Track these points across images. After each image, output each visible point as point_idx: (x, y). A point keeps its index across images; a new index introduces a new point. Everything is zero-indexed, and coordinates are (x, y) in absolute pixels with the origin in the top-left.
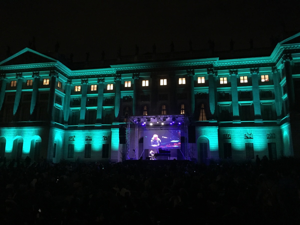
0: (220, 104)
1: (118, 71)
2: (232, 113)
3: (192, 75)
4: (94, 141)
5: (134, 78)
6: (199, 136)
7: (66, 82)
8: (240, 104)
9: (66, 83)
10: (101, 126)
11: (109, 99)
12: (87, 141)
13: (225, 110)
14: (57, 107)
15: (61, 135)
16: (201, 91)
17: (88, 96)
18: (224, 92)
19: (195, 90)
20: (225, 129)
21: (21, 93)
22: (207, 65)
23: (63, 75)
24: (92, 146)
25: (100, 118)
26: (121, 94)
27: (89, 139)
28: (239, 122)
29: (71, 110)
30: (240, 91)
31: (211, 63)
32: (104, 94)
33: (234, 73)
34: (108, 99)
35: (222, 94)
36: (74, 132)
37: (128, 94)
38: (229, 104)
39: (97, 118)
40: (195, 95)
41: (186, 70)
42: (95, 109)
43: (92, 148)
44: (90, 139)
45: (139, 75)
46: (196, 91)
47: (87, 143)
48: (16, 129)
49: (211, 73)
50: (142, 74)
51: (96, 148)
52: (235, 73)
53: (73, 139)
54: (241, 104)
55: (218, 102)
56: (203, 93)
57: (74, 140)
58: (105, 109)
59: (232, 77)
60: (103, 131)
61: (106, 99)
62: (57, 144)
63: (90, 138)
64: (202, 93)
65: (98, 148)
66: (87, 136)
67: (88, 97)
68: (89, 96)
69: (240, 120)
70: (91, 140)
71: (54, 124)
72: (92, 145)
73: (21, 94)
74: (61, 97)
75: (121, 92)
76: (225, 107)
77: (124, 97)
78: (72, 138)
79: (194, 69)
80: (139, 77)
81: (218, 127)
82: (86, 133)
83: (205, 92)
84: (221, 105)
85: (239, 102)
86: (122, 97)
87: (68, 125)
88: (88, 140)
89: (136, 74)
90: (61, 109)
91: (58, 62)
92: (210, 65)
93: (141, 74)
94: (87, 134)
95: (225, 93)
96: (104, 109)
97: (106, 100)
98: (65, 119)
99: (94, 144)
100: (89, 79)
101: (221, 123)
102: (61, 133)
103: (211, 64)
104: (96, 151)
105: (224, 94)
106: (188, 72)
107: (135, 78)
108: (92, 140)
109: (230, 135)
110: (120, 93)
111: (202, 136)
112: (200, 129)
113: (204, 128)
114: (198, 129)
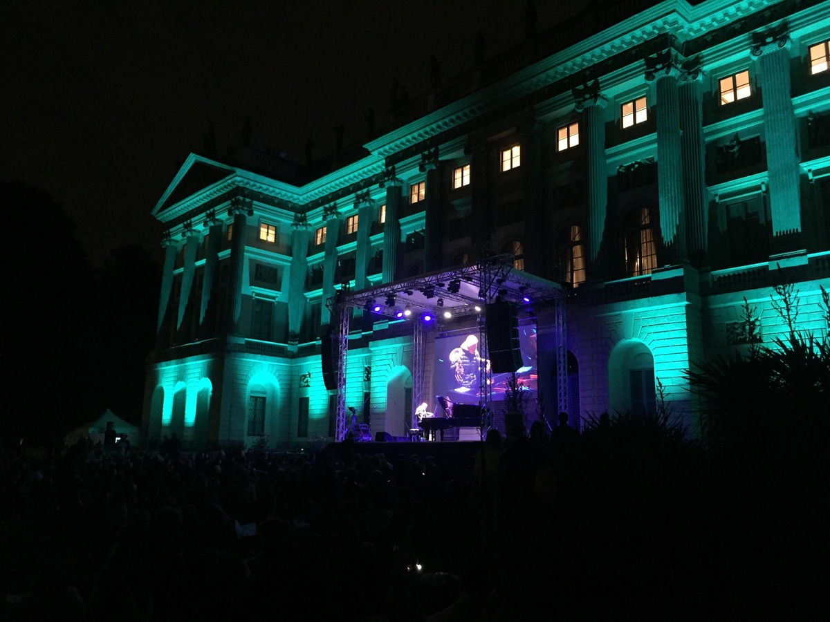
0: (721, 192)
1: (388, 157)
2: (769, 224)
3: (592, 104)
4: (347, 385)
5: (426, 167)
6: (614, 343)
7: (292, 222)
8: (810, 176)
9: (292, 225)
10: (359, 339)
13: (744, 218)
14: (257, 294)
15: (277, 374)
16: (632, 157)
17: (340, 252)
18: (736, 136)
19: (608, 161)
20: (732, 300)
21: (193, 272)
22: (646, 42)
23: (274, 205)
24: (310, 403)
25: (360, 313)
26: (402, 228)
28: (799, 260)
29: (308, 300)
30: (810, 112)
31: (656, 32)
32: (372, 238)
33: (769, 40)
34: (380, 251)
35: (728, 147)
36: (308, 363)
37: (417, 227)
38: (758, 188)
39: (355, 313)
40: (610, 179)
41: (570, 92)
45: (436, 154)
46: (615, 162)
48: (177, 364)
49: (661, 72)
50: (445, 148)
52: (774, 41)
53: (307, 382)
54: (815, 173)
55: (709, 188)
56: (640, 164)
57: (308, 386)
58: (374, 283)
59: (763, 60)
60: (363, 353)
61: (374, 253)
62: (267, 400)
64: (636, 166)
67: (339, 254)
68: (343, 251)
69: (804, 251)
71: (244, 343)
73: (193, 275)
74: (275, 267)
75: (402, 221)
76: (744, 204)
77: (408, 235)
78: (305, 380)
79: (596, 77)
80: (440, 159)
81: (684, 295)
83: (647, 159)
84: (723, 196)
85: (802, 165)
86: (404, 239)
87: (299, 343)
89: (429, 152)
90: (277, 299)
91: (239, 171)
92: (655, 38)
93: (442, 150)
95: (739, 142)
96: (372, 284)
98: (291, 328)
99: (347, 395)
100: (338, 201)
101: (720, 278)
102: (275, 369)
103: (660, 36)
105: (736, 148)
106: (578, 94)
107: (428, 168)
109: (757, 323)
110: (399, 225)
111: (625, 342)
112: (618, 313)
113: (632, 308)
114: (610, 312)
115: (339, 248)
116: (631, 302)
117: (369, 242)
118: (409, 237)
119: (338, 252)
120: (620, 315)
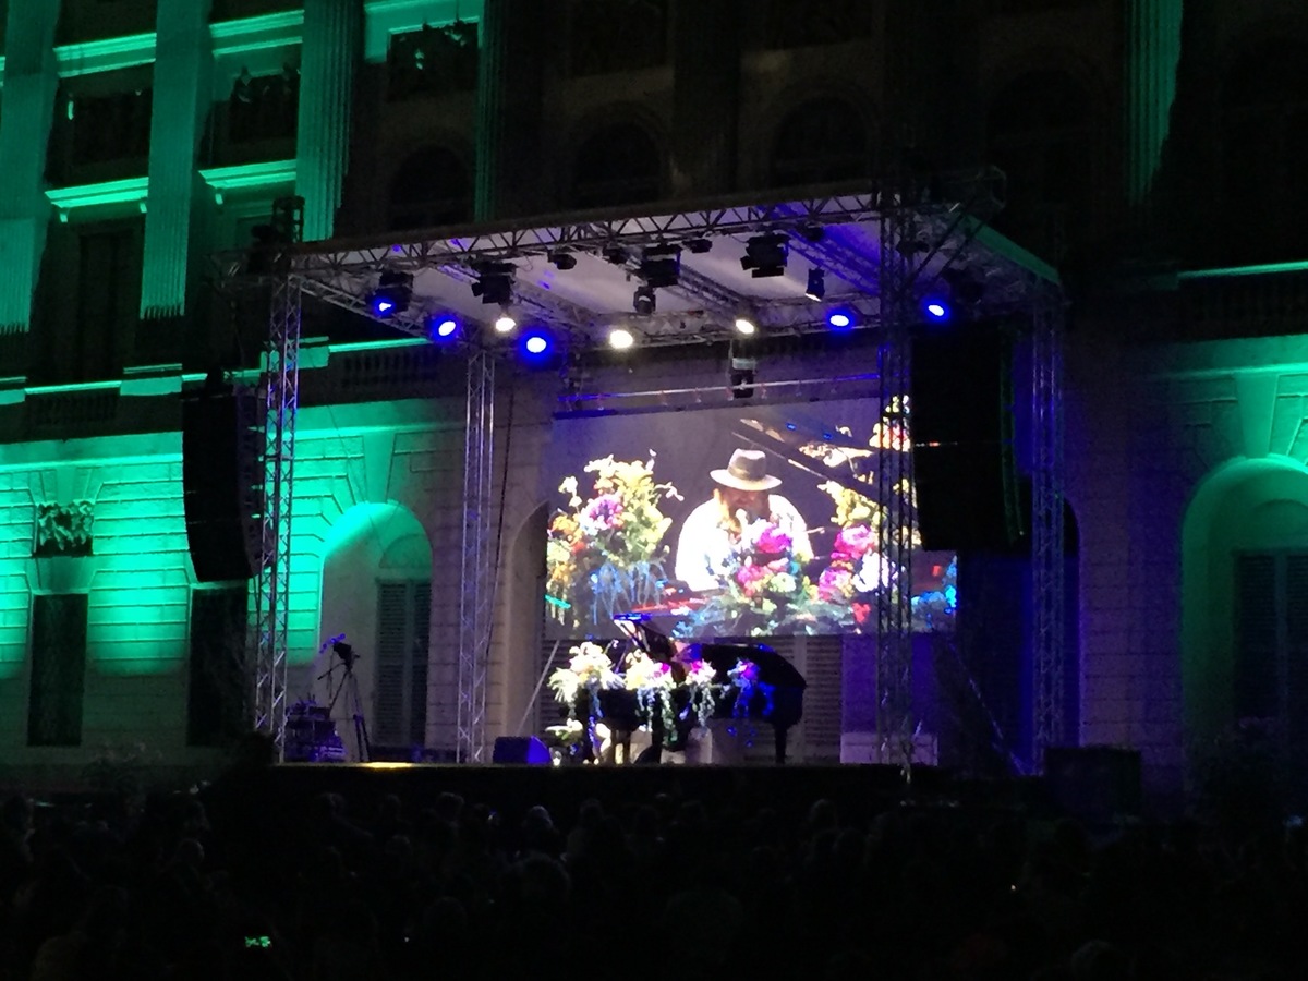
4: (117, 564)
11: (266, 79)
12: (44, 562)
17: (71, 64)
24: (92, 617)
25: (172, 302)
26: (373, 9)
27: (65, 538)
32: (221, 29)
34: (254, 81)
39: (145, 303)
42: (135, 203)
43: (92, 635)
44: (78, 540)
47: (51, 585)
51: (128, 635)
58: (230, 196)
61: (239, 84)
63: (80, 527)
65: (146, 634)
66: (45, 510)
67: (65, 74)
68: (82, 63)
70: (84, 548)
72: (91, 603)
77: (396, 38)
82: (36, 479)
86: (377, 50)
88: (58, 553)
94: (45, 481)
96: (219, 199)
97: (234, 97)
99: (116, 598)
104: (129, 668)
108: (97, 547)
111: (1242, 464)
112: (1224, 372)
113: (1276, 362)
114: (1197, 367)
115: (67, 52)
116: (1273, 343)
117: (211, 43)
118: (401, 45)
119: (60, 66)
120: (1229, 378)
